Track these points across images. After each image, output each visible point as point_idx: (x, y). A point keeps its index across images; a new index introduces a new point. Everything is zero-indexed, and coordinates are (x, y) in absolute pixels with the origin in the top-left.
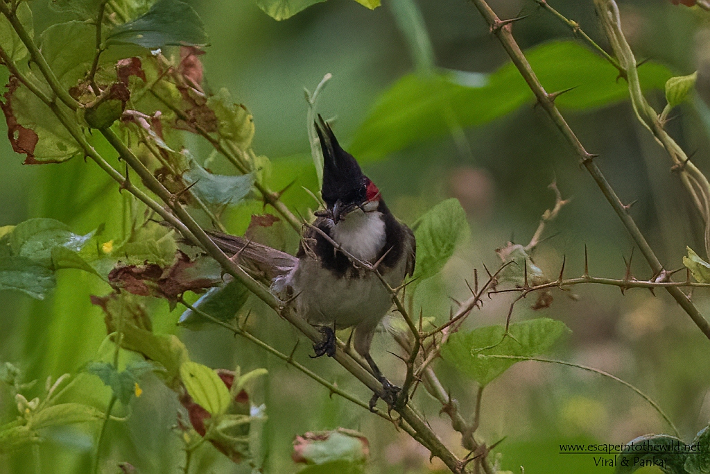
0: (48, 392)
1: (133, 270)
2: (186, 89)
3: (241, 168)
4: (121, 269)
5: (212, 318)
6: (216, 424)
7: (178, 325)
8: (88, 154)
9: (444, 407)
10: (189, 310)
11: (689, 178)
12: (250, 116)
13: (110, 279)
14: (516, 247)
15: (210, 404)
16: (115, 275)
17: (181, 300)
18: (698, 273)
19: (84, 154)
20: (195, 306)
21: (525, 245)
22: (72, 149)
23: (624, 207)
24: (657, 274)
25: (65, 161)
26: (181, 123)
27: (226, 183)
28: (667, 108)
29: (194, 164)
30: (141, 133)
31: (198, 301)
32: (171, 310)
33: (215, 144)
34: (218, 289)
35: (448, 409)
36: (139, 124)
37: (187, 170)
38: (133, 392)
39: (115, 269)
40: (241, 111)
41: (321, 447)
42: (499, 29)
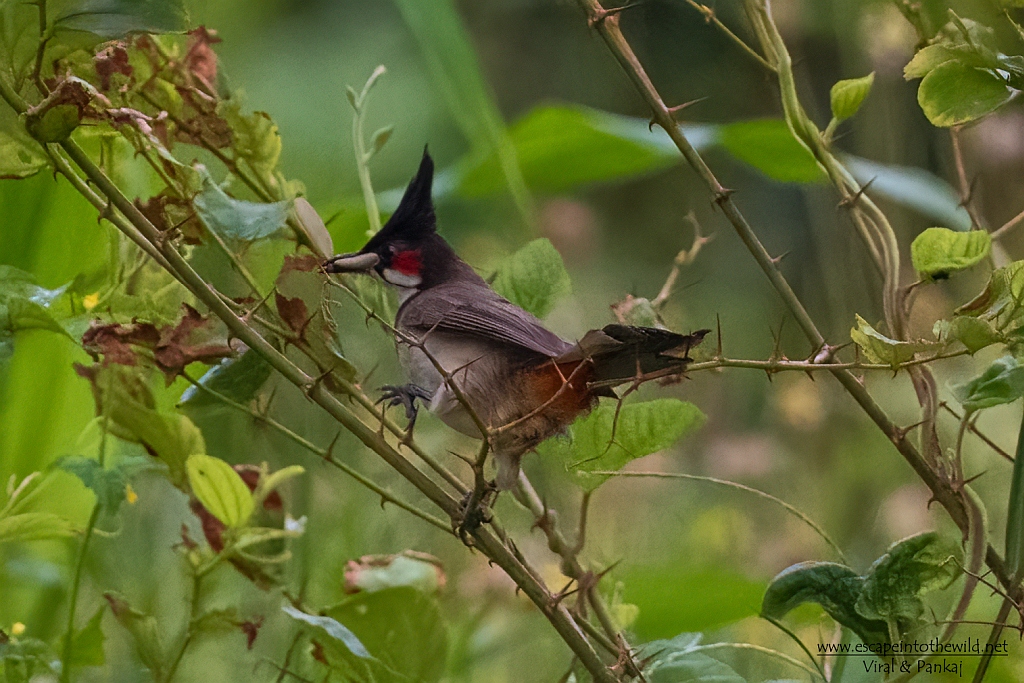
0: (11, 496)
1: (118, 330)
2: (189, 91)
3: (266, 196)
4: (100, 329)
5: (225, 399)
6: (234, 540)
7: (178, 406)
8: (59, 169)
9: (537, 520)
10: (194, 387)
11: (862, 216)
12: (274, 128)
13: (85, 342)
14: (640, 301)
15: (226, 512)
16: (91, 337)
17: (182, 373)
18: (871, 351)
19: (53, 168)
20: (201, 381)
21: (651, 298)
22: (37, 162)
23: (772, 260)
24: (817, 350)
25: (28, 176)
26: (183, 134)
27: (251, 212)
28: (833, 123)
29: (209, 185)
30: (139, 139)
31: (205, 374)
32: (168, 384)
33: (231, 164)
34: (232, 360)
35: (544, 523)
36: (136, 127)
37: (200, 192)
38: (123, 497)
39: (92, 329)
40: (263, 120)
41: (381, 575)
42: (602, 20)
